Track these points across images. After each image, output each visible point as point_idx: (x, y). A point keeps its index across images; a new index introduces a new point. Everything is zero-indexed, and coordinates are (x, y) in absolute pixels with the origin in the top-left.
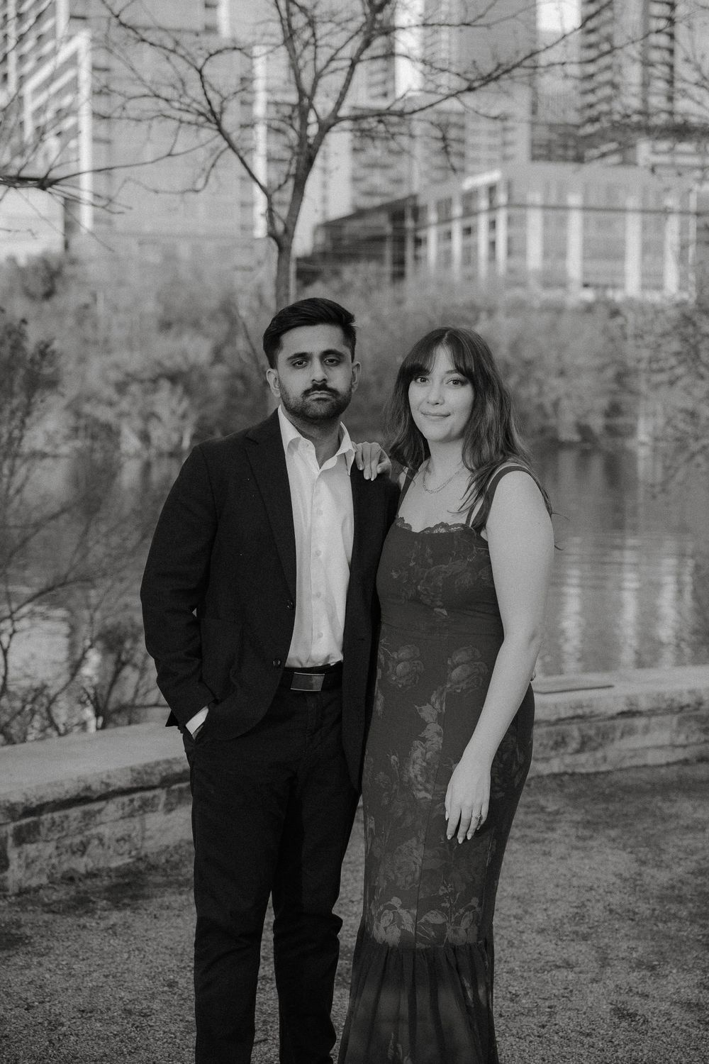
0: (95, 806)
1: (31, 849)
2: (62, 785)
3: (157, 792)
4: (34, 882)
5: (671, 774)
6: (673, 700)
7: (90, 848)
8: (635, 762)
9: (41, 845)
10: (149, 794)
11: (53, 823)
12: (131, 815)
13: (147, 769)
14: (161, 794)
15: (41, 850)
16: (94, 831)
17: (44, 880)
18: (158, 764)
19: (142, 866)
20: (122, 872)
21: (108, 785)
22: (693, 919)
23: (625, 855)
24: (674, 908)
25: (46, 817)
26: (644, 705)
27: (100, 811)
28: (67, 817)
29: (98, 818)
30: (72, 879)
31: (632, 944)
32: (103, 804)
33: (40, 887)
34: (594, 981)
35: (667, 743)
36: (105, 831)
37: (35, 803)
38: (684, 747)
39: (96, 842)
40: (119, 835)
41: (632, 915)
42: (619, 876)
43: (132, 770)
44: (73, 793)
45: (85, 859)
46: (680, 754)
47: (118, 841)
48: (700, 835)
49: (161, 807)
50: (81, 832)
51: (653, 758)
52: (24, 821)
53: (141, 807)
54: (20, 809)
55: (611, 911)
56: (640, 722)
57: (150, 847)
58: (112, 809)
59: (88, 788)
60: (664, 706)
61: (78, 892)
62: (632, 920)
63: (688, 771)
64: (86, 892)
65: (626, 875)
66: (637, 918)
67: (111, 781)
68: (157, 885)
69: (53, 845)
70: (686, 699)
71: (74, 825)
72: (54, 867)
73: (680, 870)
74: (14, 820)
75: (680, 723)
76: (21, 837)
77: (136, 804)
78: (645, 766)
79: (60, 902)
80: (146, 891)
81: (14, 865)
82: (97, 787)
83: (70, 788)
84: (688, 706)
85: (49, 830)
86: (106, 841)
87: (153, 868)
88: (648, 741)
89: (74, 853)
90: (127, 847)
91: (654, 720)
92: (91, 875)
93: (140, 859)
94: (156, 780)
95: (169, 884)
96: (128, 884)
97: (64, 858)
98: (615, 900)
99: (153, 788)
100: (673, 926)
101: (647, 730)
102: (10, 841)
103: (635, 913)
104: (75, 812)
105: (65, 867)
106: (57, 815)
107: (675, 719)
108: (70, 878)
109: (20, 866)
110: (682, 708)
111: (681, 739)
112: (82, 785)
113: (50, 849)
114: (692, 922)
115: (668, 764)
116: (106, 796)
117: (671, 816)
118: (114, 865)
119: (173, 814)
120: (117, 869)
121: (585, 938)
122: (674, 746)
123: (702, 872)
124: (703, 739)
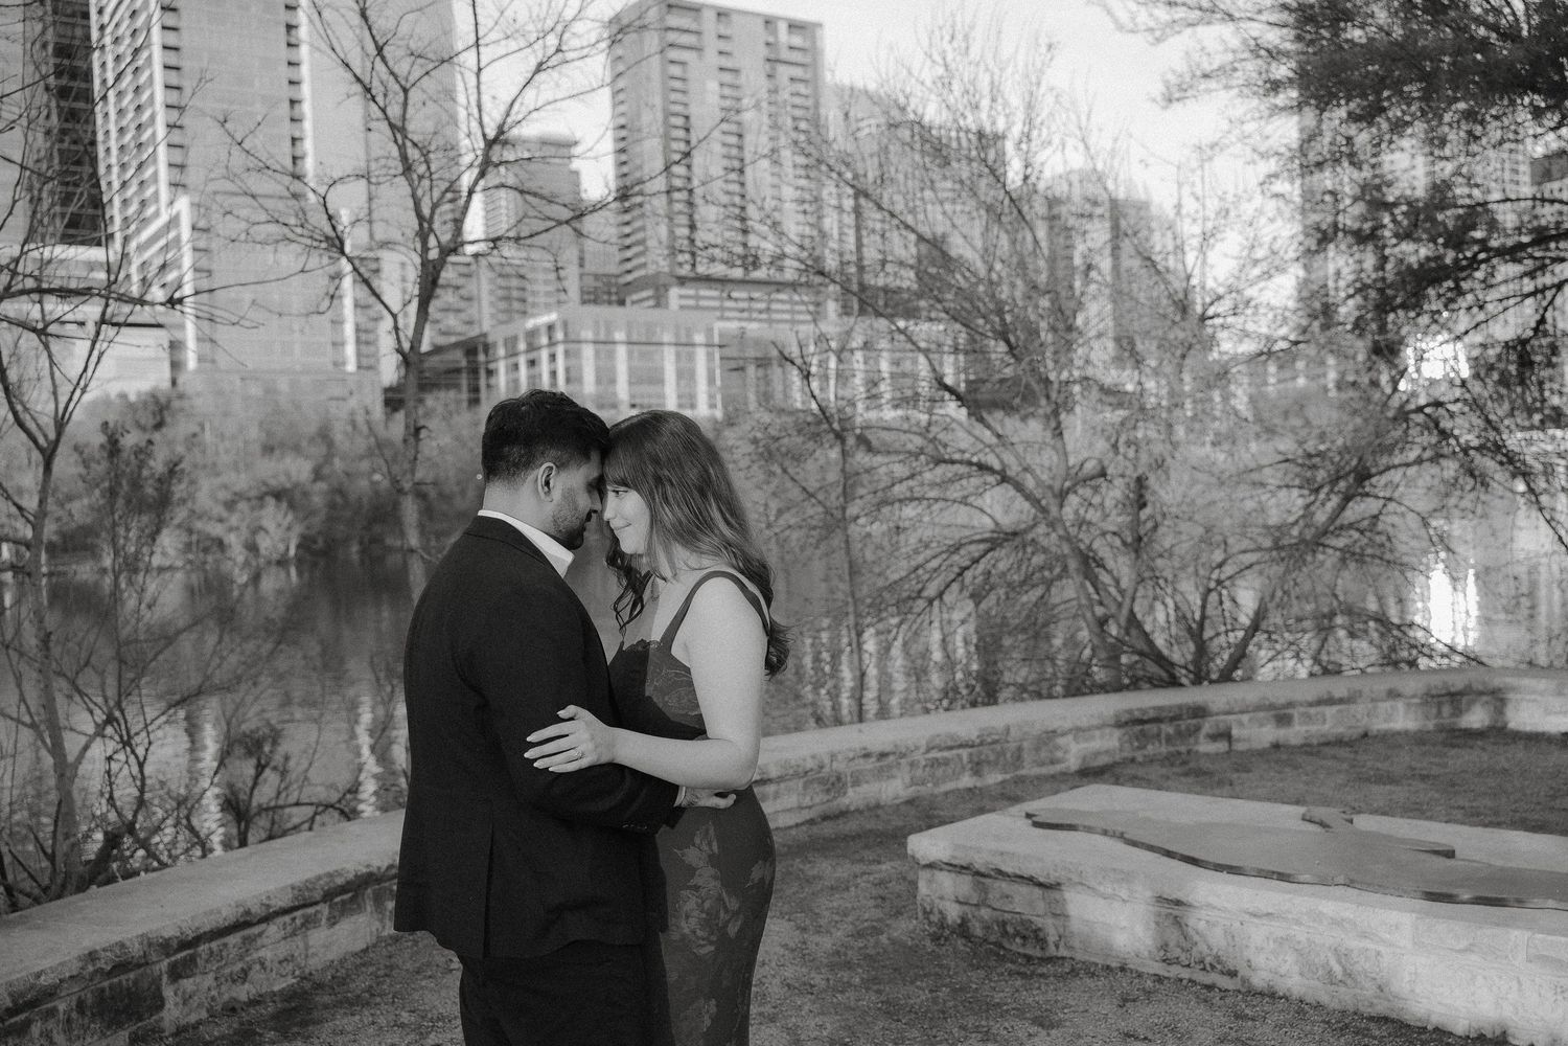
0: (255, 930)
1: (187, 984)
2: (219, 912)
3: (318, 908)
4: (193, 1018)
5: (802, 835)
6: (798, 766)
7: (251, 973)
9: (198, 979)
10: (311, 910)
11: (212, 952)
12: (294, 934)
13: (309, 885)
14: (324, 909)
15: (200, 984)
16: (255, 956)
17: (204, 1015)
18: (319, 878)
19: (307, 985)
20: (289, 995)
21: (268, 906)
22: (867, 984)
23: (786, 924)
24: (845, 975)
25: (203, 948)
27: (260, 935)
28: (225, 945)
29: (259, 942)
30: (233, 1010)
31: (819, 1020)
32: (263, 926)
33: (199, 1023)
35: (795, 805)
36: (266, 954)
37: (191, 935)
38: (810, 807)
39: (258, 967)
40: (281, 957)
41: (808, 988)
42: (785, 946)
43: (293, 888)
44: (232, 919)
45: (247, 986)
46: (806, 815)
47: (280, 962)
48: (845, 895)
49: (324, 921)
50: (241, 958)
52: (180, 956)
53: (303, 925)
54: (175, 944)
55: (789, 986)
57: (315, 964)
58: (273, 930)
59: (248, 912)
60: (790, 772)
61: (242, 1024)
62: (811, 994)
63: (815, 830)
64: (250, 1023)
65: (792, 945)
66: (815, 990)
67: (273, 902)
68: (326, 1007)
69: (211, 976)
70: (810, 764)
71: (234, 952)
72: (213, 999)
73: (839, 934)
74: (168, 955)
75: (805, 787)
76: (176, 974)
77: (298, 922)
79: (223, 1037)
80: (315, 1015)
81: (170, 1004)
82: (256, 910)
83: (228, 914)
84: (811, 770)
85: (207, 961)
86: (268, 964)
87: (319, 986)
88: (779, 805)
89: (234, 981)
90: (290, 967)
91: (782, 785)
92: (254, 1002)
93: (303, 978)
94: (317, 895)
95: (338, 1004)
96: (294, 1009)
97: (224, 988)
98: (789, 973)
99: (316, 903)
100: (851, 994)
101: (777, 795)
102: (165, 978)
103: (812, 986)
104: (233, 940)
105: (226, 997)
106: (214, 945)
107: (801, 783)
108: (231, 1009)
109: (176, 1004)
110: (806, 773)
111: (807, 801)
112: (241, 910)
113: (209, 980)
114: (867, 989)
115: (797, 825)
116: (267, 919)
117: (814, 878)
118: (276, 988)
119: (337, 927)
120: (281, 991)
121: (772, 1019)
122: (801, 808)
123: (859, 934)
124: (826, 798)
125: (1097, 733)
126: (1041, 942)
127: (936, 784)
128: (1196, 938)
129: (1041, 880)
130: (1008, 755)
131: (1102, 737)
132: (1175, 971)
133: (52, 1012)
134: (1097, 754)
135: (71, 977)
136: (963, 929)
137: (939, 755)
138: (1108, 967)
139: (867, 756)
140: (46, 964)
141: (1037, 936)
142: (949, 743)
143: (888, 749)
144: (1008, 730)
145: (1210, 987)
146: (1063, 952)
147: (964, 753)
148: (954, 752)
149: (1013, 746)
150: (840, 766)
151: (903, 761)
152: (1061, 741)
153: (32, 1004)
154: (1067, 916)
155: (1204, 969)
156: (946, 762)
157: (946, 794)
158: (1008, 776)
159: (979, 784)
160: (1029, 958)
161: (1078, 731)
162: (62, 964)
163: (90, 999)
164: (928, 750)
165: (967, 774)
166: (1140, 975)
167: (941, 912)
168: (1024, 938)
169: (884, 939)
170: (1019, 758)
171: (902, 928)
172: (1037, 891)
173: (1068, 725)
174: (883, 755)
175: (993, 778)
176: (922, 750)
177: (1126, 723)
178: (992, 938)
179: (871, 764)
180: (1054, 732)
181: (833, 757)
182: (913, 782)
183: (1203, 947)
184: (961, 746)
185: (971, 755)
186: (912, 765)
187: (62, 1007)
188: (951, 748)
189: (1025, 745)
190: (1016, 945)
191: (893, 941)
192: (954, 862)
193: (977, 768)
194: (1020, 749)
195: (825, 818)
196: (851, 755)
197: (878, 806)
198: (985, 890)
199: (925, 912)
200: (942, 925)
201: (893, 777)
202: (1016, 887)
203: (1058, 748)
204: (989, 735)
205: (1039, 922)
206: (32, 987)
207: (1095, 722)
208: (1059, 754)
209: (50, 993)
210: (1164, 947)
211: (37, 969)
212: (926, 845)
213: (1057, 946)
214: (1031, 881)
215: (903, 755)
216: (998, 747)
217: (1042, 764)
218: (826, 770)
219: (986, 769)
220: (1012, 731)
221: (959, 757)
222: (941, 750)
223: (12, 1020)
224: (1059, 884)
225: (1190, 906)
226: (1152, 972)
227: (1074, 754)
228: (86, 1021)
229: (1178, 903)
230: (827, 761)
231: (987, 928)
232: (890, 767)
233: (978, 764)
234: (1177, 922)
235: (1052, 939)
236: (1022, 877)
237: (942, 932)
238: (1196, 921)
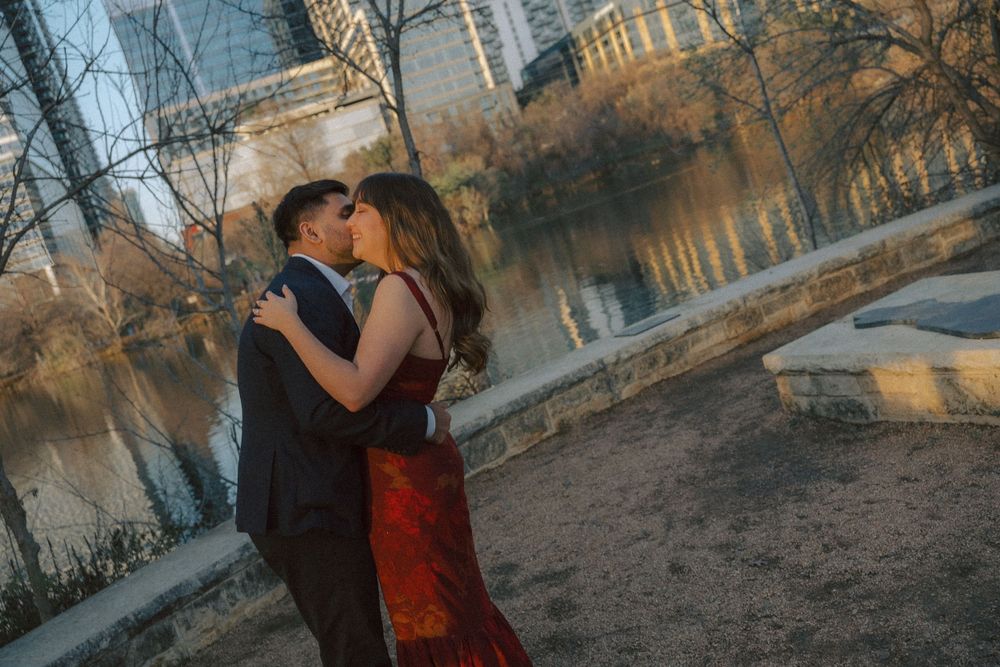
6: (719, 312)
8: (706, 358)
24: (721, 466)
26: (701, 321)
31: (690, 504)
34: (661, 544)
35: (724, 339)
38: (736, 338)
41: (692, 481)
42: (688, 451)
46: (736, 343)
48: (744, 401)
51: (717, 352)
55: (679, 481)
56: (703, 332)
60: (714, 317)
62: (693, 484)
63: (742, 353)
65: (692, 448)
66: (696, 481)
70: (728, 308)
73: (727, 434)
75: (728, 325)
78: (715, 358)
84: (730, 312)
88: (711, 342)
91: (711, 328)
98: (683, 471)
100: (719, 481)
101: (708, 336)
103: (694, 478)
107: (724, 323)
110: (727, 315)
111: (733, 334)
114: (732, 473)
115: (729, 352)
117: (727, 392)
121: (660, 509)
122: (729, 340)
123: (742, 431)
124: (747, 328)
125: (962, 226)
126: (864, 413)
127: (834, 297)
128: (966, 392)
129: (851, 370)
130: (889, 263)
131: (966, 229)
132: (958, 418)
133: (231, 583)
134: (964, 242)
135: (237, 562)
136: (812, 414)
137: (831, 276)
138: (912, 423)
139: (772, 291)
140: (217, 558)
141: (860, 409)
142: (837, 266)
143: (786, 283)
144: (883, 244)
145: (983, 427)
146: (881, 418)
147: (852, 270)
148: (843, 271)
149: (891, 254)
150: (752, 303)
151: (803, 288)
152: (931, 240)
153: (217, 581)
154: (878, 392)
155: (977, 414)
156: (838, 280)
157: (844, 302)
158: (892, 277)
159: (868, 289)
160: (858, 426)
161: (943, 230)
162: (229, 556)
163: (254, 571)
164: (821, 275)
165: (858, 283)
166: (933, 426)
167: (796, 404)
168: (853, 413)
169: (757, 432)
170: (898, 261)
171: (773, 421)
172: (853, 379)
173: (934, 226)
174: (785, 288)
175: (880, 281)
176: (816, 276)
177: (985, 213)
178: (833, 417)
179: (776, 296)
180: (923, 235)
181: (745, 299)
182: (814, 300)
183: (972, 398)
184: (847, 266)
185: (857, 270)
186: (811, 288)
187: (237, 579)
188: (839, 269)
189: (902, 250)
190: (849, 419)
191: (763, 432)
192: (793, 368)
193: (865, 277)
194: (897, 255)
195: (751, 341)
196: (759, 294)
197: (790, 323)
198: (818, 384)
199: (788, 406)
200: (799, 413)
201: (797, 301)
202: (838, 378)
203: (931, 245)
204: (868, 251)
205: (860, 399)
206: (213, 572)
207: (957, 218)
208: (933, 250)
209: (226, 573)
210: (946, 402)
211: (214, 562)
212: (773, 361)
213: (876, 415)
214: (844, 372)
215: (801, 284)
216: (878, 258)
217: (920, 261)
218: (742, 309)
219: (873, 276)
220: (888, 244)
221: (849, 273)
222: (831, 272)
223: (207, 593)
224: (866, 371)
225: (954, 370)
226: (942, 421)
227: (945, 245)
228: (255, 583)
229: (946, 369)
230: (740, 303)
231: (828, 410)
232: (793, 294)
233: (865, 274)
234: (950, 382)
235: (871, 410)
236: (838, 371)
237: (799, 418)
238: (964, 382)
